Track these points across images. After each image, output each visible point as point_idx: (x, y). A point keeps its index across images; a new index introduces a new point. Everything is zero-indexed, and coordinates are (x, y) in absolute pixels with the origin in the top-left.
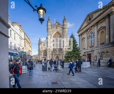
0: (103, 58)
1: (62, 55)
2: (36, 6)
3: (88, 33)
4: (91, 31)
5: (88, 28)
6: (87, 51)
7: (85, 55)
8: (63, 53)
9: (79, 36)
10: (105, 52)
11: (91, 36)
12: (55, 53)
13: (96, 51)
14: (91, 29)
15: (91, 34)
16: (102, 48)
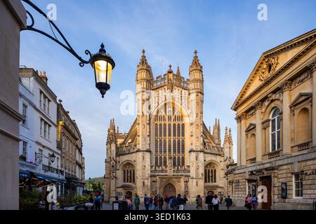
0: (304, 192)
1: (186, 179)
2: (87, 52)
3: (263, 110)
4: (273, 105)
5: (265, 94)
6: (258, 168)
7: (255, 181)
8: (189, 171)
9: (239, 119)
10: (309, 172)
11: (273, 121)
12: (162, 171)
13: (285, 167)
14: (272, 101)
15: (273, 116)
16: (300, 158)
